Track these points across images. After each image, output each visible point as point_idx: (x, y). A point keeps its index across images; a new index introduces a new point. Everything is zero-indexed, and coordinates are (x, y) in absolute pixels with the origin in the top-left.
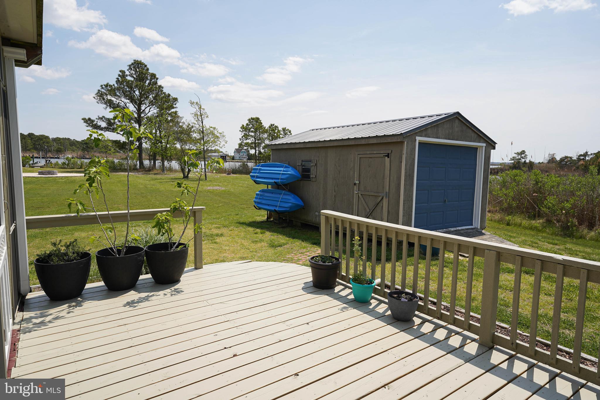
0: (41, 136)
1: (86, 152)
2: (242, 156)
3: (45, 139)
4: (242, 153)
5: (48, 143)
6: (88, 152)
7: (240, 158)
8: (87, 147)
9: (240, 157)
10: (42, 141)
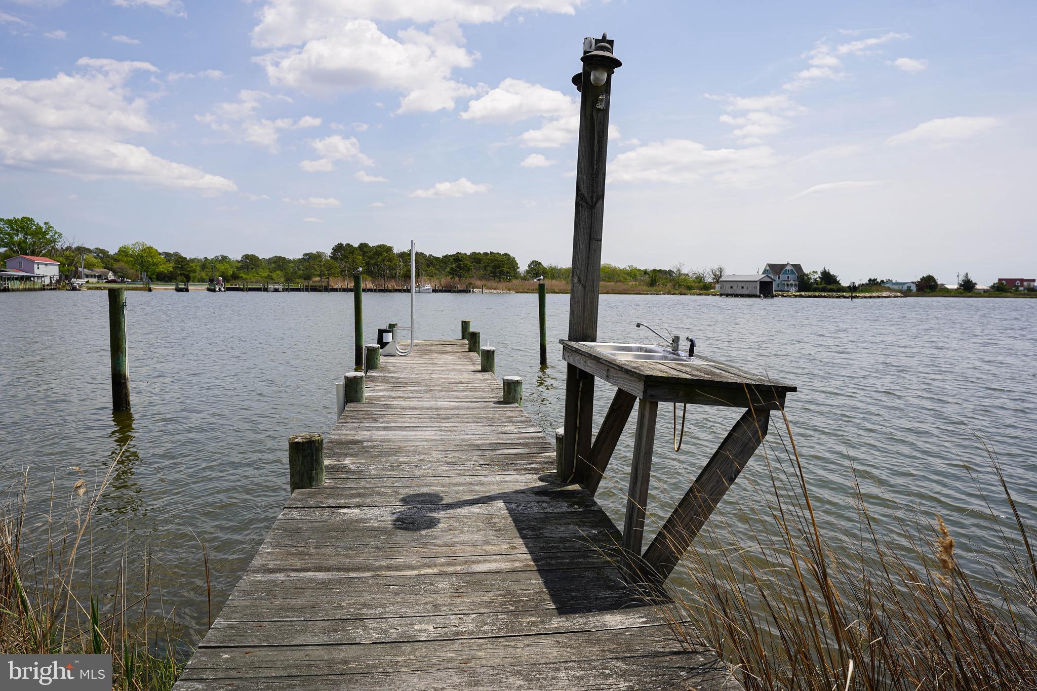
0: (379, 246)
1: (457, 279)
2: (786, 283)
3: (387, 252)
4: (785, 273)
5: (390, 260)
6: (460, 277)
7: (778, 286)
8: (459, 267)
9: (778, 284)
10: (381, 258)
